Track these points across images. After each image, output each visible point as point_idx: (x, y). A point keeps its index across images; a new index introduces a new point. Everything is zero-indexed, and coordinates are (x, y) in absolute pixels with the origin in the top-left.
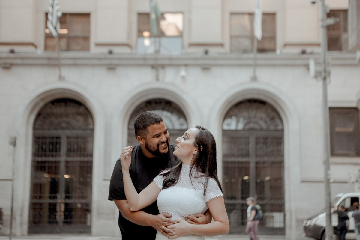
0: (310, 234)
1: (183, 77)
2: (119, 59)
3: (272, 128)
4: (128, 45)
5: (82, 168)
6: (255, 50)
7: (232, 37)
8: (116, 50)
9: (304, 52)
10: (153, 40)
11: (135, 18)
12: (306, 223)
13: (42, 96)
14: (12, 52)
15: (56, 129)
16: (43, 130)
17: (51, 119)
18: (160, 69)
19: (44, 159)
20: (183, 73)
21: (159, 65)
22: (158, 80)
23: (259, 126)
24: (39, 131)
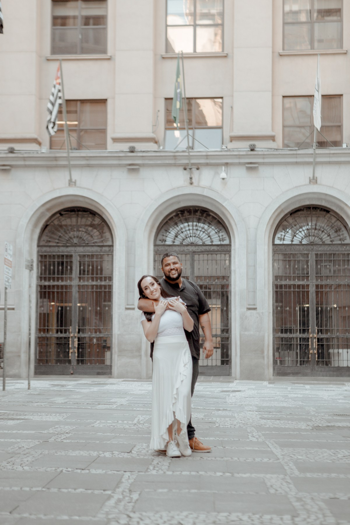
1: (223, 179)
2: (143, 157)
3: (338, 242)
4: (153, 140)
5: (98, 294)
6: (315, 144)
7: (285, 126)
13: (48, 205)
14: (12, 150)
15: (67, 246)
16: (50, 246)
17: (60, 234)
18: (194, 170)
19: (52, 283)
20: (223, 175)
21: (193, 164)
22: (191, 184)
23: (321, 239)
24: (44, 249)
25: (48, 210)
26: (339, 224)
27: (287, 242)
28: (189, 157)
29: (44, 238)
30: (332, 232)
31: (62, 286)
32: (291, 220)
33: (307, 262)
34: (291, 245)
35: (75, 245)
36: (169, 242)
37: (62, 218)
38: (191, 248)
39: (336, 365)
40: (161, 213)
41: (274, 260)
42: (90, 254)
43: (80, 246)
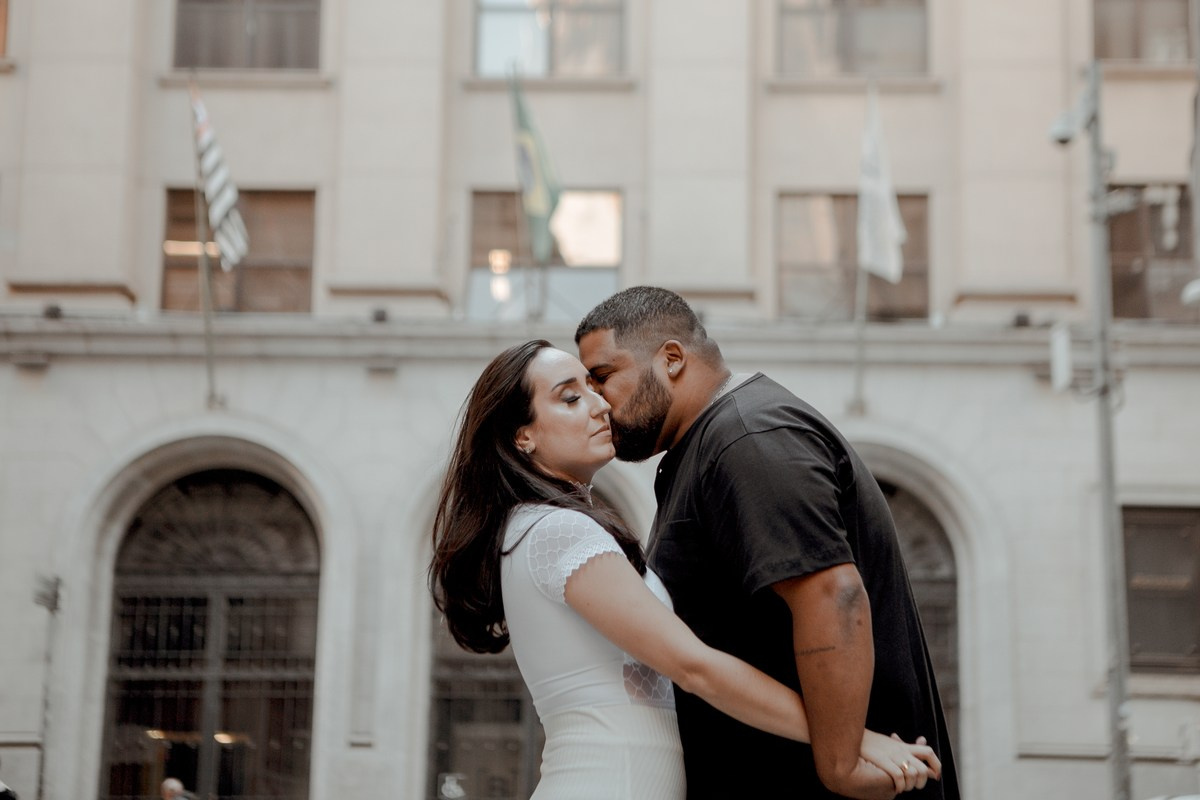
2: (409, 338)
4: (438, 294)
5: (277, 704)
6: (861, 316)
7: (781, 268)
8: (398, 309)
9: (1022, 322)
10: (520, 277)
11: (462, 207)
13: (150, 462)
14: (54, 313)
15: (193, 572)
16: (147, 573)
17: (178, 540)
19: (150, 673)
24: (133, 580)
26: (921, 525)
35: (218, 571)
37: (187, 502)
42: (258, 595)
43: (231, 572)
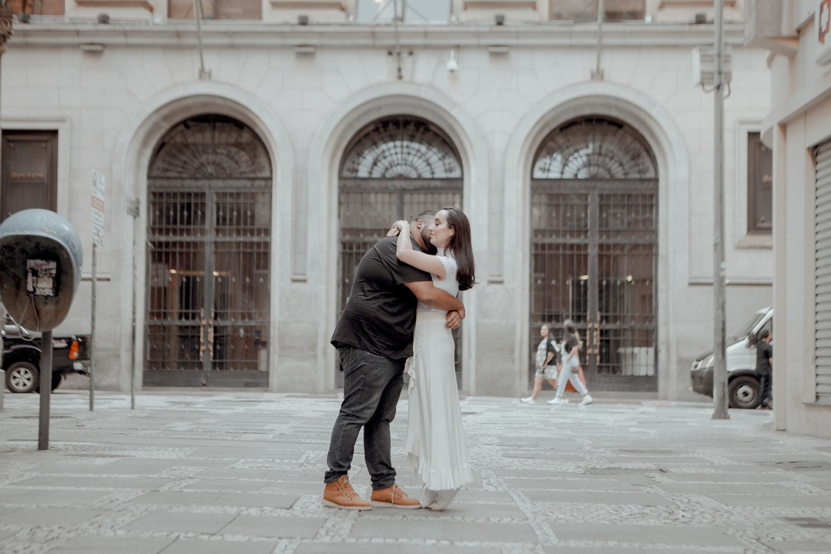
0: (701, 387)
1: (452, 71)
3: (634, 175)
4: (339, 6)
6: (600, 16)
8: (315, 15)
9: (700, 20)
12: (696, 366)
13: (165, 111)
14: (104, 20)
15: (196, 178)
16: (168, 178)
17: (185, 158)
18: (405, 55)
19: (172, 238)
20: (452, 64)
21: (403, 46)
22: (400, 77)
23: (609, 170)
24: (159, 182)
25: (165, 118)
26: (637, 145)
27: (554, 174)
28: (397, 35)
29: (160, 164)
30: (626, 160)
31: (188, 244)
32: (560, 139)
33: (586, 207)
34: (561, 180)
35: (210, 177)
36: (363, 172)
37: (188, 133)
38: (399, 184)
39: (629, 373)
40: (350, 126)
41: (532, 205)
42: (234, 191)
43: (218, 178)
